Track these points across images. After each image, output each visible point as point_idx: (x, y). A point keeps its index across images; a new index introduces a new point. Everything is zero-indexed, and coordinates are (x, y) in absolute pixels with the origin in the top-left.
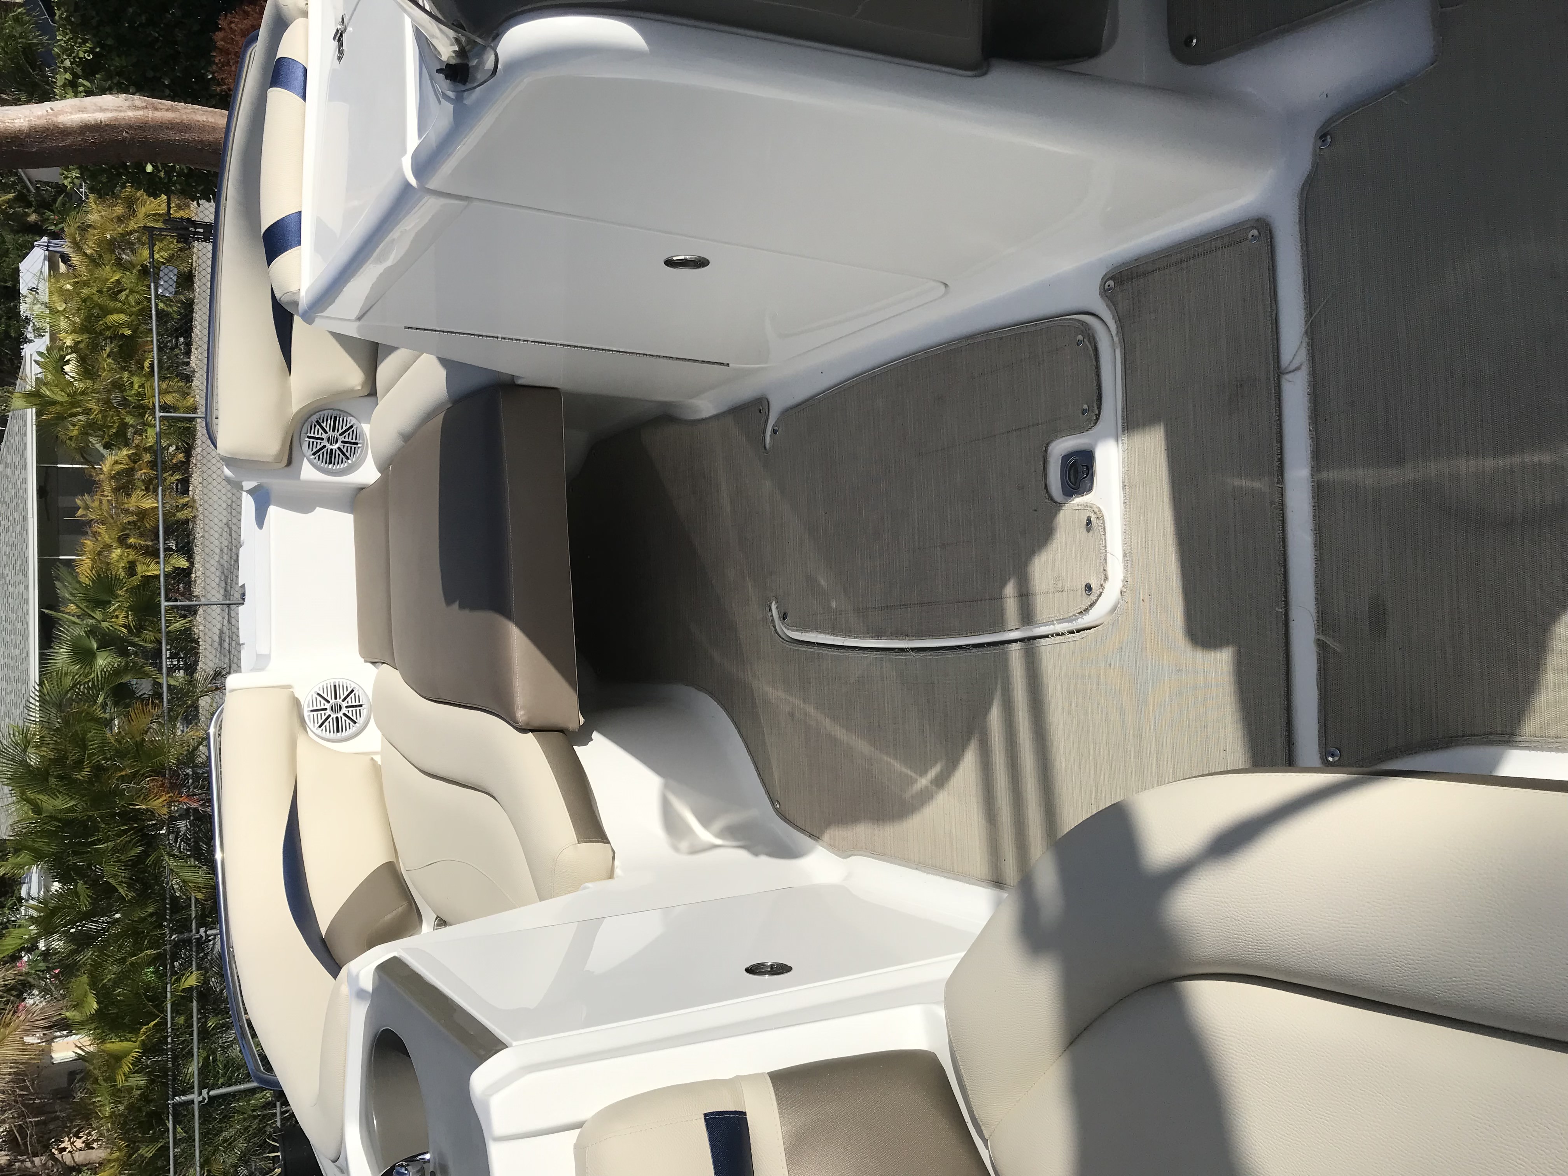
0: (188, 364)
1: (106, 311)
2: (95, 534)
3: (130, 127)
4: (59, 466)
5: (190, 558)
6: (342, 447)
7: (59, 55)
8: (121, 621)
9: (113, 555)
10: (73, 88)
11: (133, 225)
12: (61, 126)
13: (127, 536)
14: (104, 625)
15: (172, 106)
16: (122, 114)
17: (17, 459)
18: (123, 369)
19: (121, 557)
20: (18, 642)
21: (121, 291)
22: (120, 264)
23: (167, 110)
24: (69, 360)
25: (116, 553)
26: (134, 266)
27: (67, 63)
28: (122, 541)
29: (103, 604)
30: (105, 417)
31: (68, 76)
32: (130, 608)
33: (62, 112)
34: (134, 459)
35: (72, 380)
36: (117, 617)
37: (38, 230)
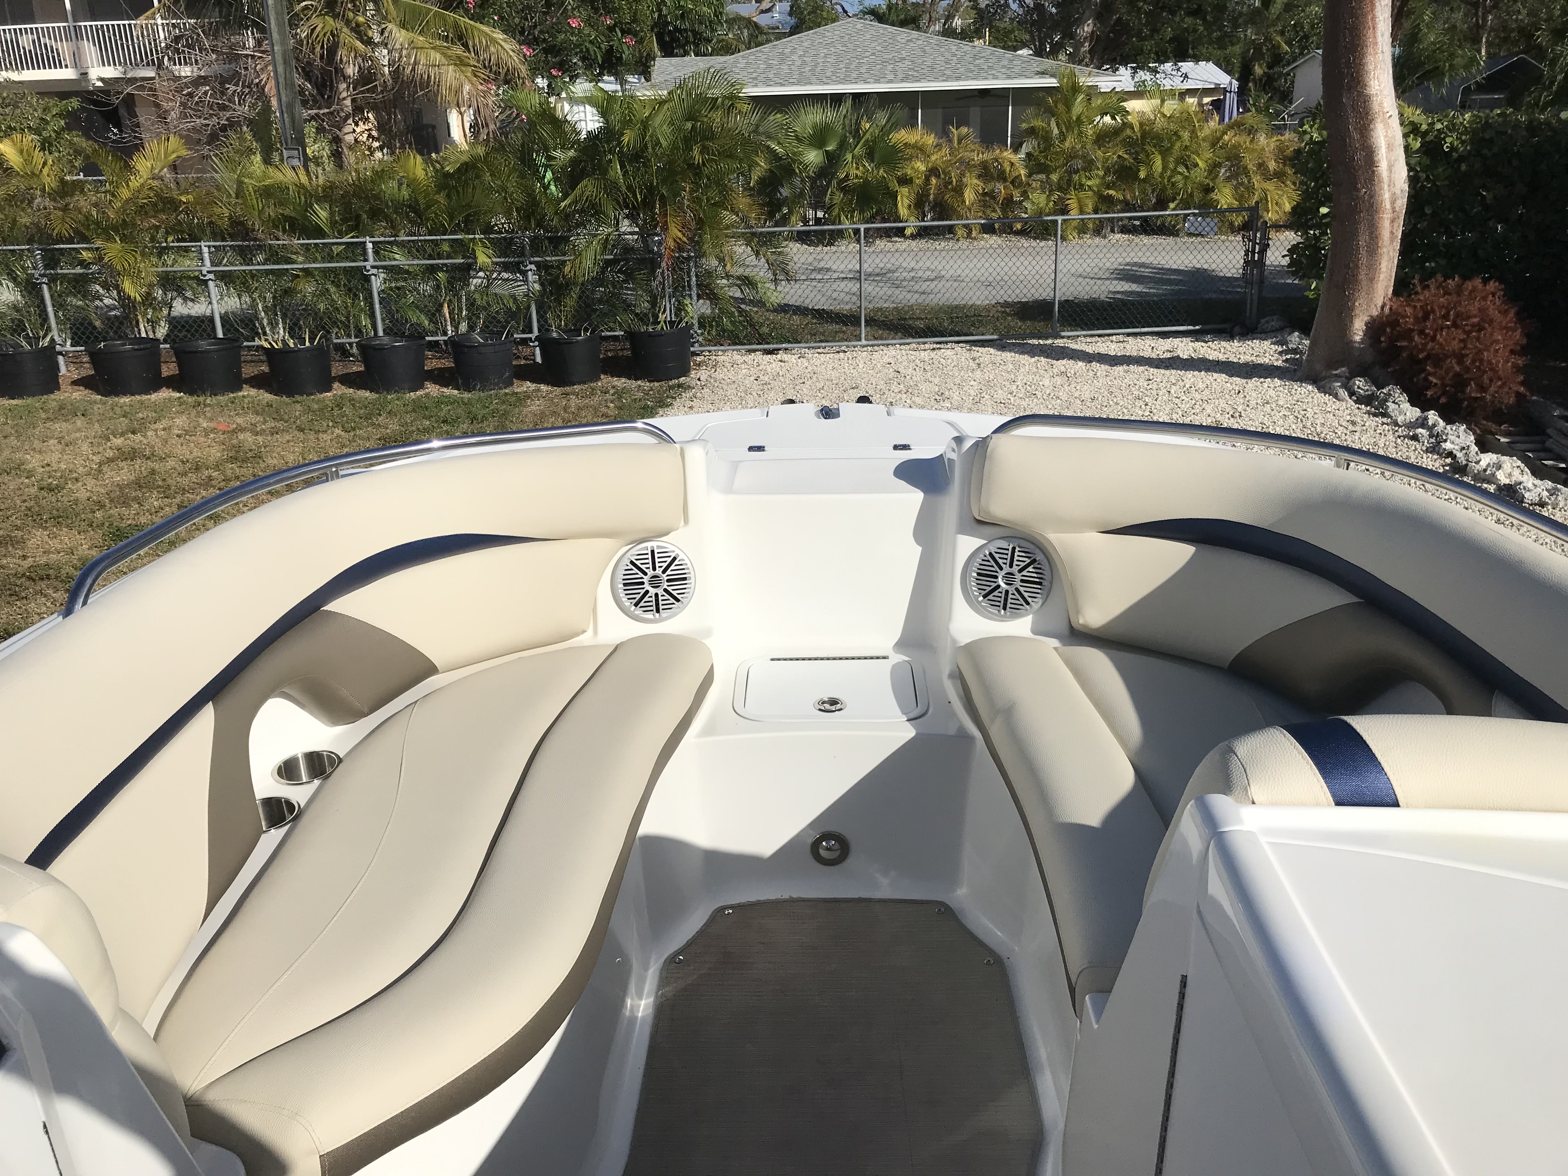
0: (1113, 231)
1: (1165, 153)
2: (938, 146)
3: (1371, 197)
4: (1010, 108)
5: (913, 237)
6: (1000, 590)
7: (1447, 116)
8: (853, 172)
9: (919, 164)
10: (1411, 129)
11: (1256, 180)
12: (1372, 126)
13: (938, 176)
14: (849, 157)
15: (1397, 237)
16: (1386, 187)
17: (1017, 70)
18: (1107, 171)
19: (917, 170)
20: (838, 75)
21: (1187, 168)
22: (1214, 167)
23: (1392, 233)
24: (1115, 119)
25: (921, 167)
26: (1213, 180)
27: (1439, 126)
28: (933, 171)
29: (870, 155)
30: (1057, 153)
31: (1424, 127)
32: (866, 181)
33: (1387, 126)
34: (1016, 182)
35: (1095, 123)
36: (857, 168)
37: (1244, 76)
